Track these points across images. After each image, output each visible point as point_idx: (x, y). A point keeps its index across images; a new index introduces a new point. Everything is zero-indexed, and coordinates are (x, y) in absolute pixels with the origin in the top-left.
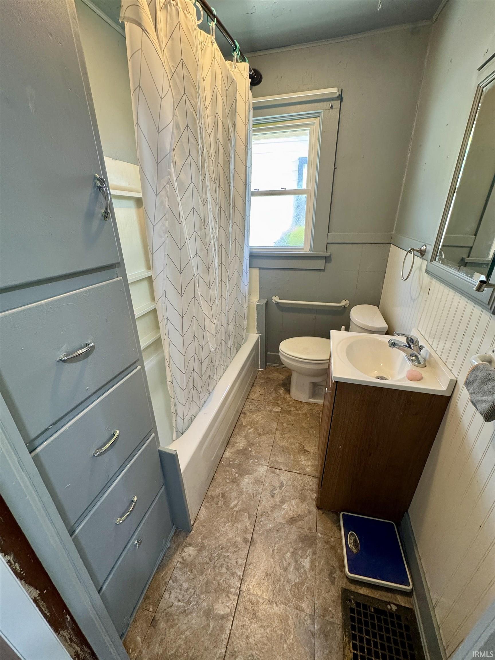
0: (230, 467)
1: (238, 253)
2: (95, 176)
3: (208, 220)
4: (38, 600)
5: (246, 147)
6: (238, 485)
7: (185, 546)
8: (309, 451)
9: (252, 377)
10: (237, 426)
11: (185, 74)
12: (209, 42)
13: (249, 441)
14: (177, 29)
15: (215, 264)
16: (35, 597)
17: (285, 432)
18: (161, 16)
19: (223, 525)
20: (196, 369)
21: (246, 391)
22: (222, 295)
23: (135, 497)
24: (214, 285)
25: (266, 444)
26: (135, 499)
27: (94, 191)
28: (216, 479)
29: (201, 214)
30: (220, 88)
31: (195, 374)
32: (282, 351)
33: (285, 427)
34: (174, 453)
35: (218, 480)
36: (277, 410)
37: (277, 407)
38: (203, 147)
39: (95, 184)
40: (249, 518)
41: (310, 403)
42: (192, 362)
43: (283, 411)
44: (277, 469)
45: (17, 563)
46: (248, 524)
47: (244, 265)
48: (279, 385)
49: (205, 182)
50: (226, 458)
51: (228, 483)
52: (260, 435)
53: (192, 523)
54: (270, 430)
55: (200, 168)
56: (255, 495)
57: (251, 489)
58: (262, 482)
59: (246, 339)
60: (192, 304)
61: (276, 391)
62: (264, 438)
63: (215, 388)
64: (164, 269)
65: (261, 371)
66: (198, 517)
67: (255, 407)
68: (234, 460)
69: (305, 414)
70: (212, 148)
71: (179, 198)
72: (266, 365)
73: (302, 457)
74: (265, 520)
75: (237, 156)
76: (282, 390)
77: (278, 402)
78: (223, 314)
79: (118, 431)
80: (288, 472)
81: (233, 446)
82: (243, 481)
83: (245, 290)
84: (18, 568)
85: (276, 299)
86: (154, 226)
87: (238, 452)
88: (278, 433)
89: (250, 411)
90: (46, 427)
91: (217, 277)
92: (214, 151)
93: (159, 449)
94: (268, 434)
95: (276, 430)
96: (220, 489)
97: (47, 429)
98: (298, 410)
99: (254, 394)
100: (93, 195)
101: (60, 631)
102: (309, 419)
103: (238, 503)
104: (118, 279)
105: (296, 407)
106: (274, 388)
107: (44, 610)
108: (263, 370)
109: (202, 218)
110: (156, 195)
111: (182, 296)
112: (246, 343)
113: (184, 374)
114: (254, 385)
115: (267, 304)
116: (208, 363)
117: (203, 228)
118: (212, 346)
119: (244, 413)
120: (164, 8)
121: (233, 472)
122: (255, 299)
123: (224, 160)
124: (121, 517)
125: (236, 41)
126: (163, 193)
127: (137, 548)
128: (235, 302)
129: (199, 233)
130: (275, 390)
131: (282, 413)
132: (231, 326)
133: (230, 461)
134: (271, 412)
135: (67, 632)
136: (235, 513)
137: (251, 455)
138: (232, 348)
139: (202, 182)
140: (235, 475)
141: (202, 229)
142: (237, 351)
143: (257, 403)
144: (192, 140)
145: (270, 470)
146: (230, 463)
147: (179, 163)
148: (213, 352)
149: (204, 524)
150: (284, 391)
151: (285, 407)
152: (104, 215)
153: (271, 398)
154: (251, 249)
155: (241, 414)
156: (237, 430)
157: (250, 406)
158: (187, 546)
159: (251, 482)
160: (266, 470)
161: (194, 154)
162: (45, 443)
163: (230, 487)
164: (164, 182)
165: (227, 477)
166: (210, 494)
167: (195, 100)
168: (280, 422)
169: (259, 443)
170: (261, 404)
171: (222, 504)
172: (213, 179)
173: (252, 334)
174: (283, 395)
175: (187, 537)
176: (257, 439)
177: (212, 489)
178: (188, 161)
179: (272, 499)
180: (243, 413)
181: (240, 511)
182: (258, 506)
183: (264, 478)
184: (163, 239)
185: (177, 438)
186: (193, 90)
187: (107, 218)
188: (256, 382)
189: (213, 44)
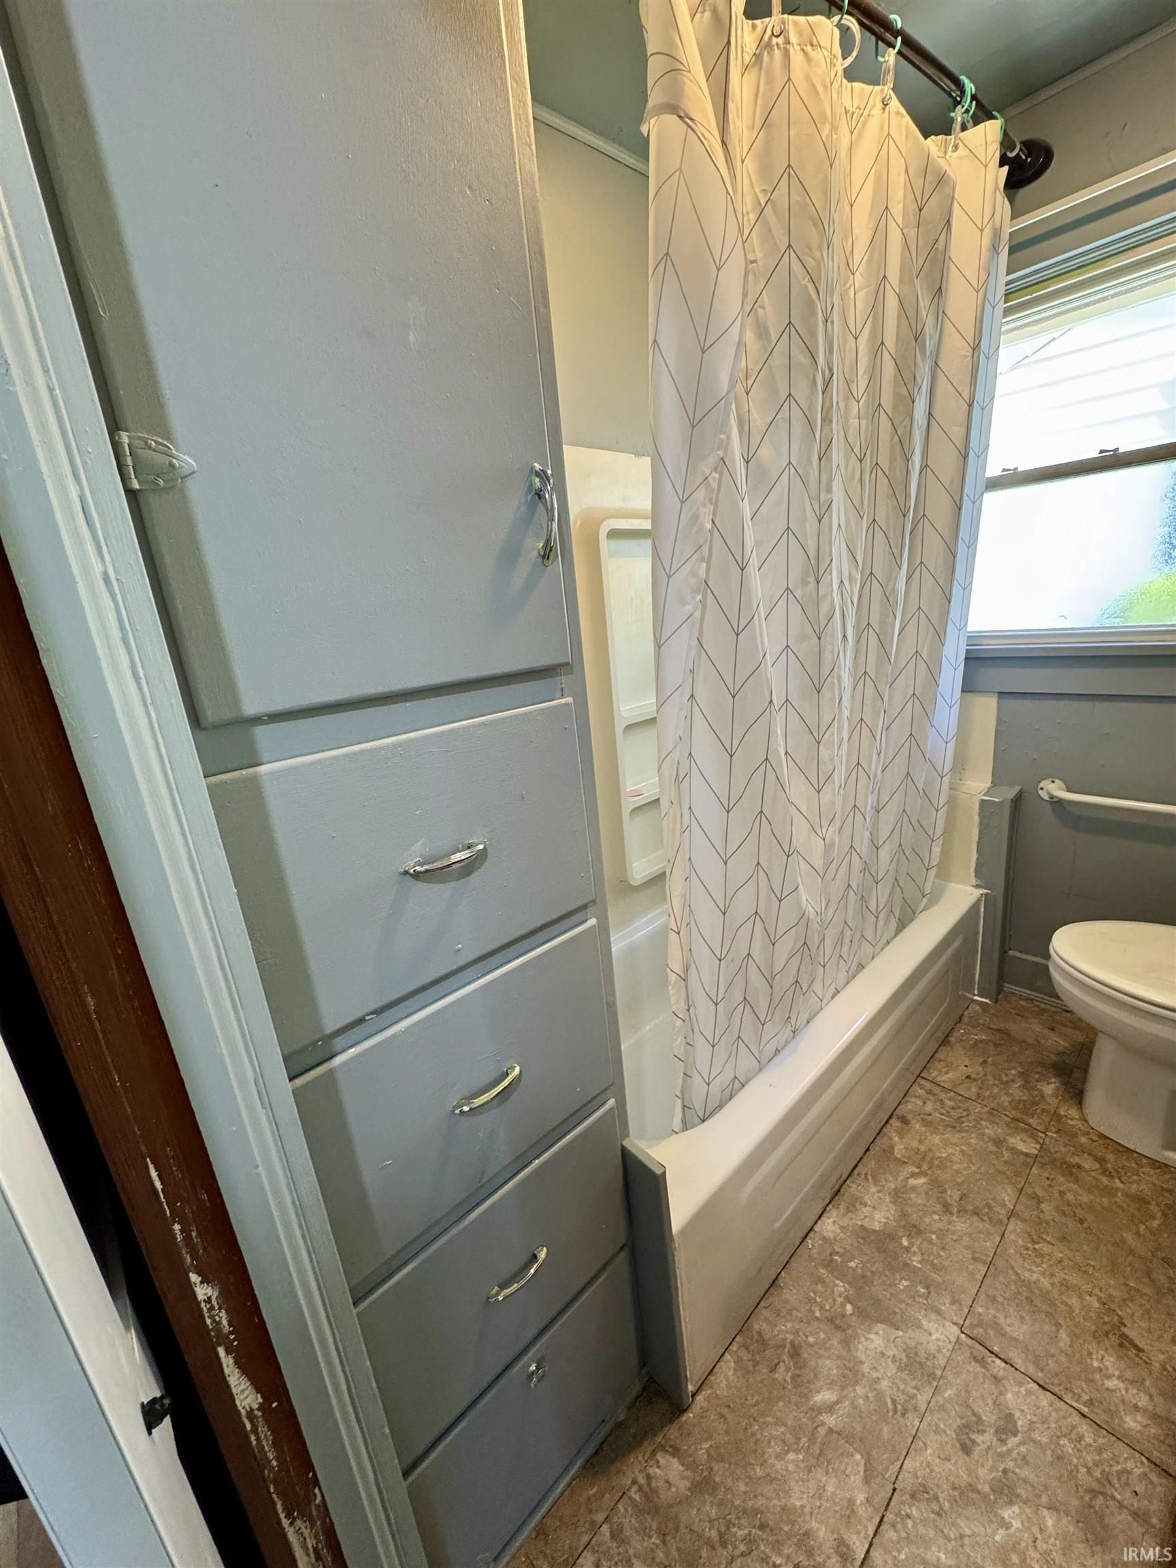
0: (831, 1272)
1: (926, 649)
2: (533, 467)
3: (829, 559)
4: (256, 1416)
5: (976, 348)
6: (847, 1343)
7: (662, 1447)
8: (1143, 1351)
9: (947, 1014)
10: (872, 1152)
11: (795, 197)
12: (874, 105)
13: (904, 1215)
14: (784, 98)
15: (839, 677)
16: (251, 1408)
17: (1044, 1236)
18: (741, 88)
19: (778, 1450)
20: (756, 954)
21: (919, 1052)
22: (858, 763)
23: (542, 1250)
24: (833, 734)
25: (967, 1247)
26: (542, 1255)
27: (527, 500)
28: (782, 1288)
29: (809, 542)
30: (897, 209)
31: (753, 969)
32: (1059, 956)
33: (1049, 1218)
34: (658, 1171)
35: (786, 1294)
36: (1022, 1147)
37: (1024, 1137)
38: (831, 370)
39: (531, 485)
40: (867, 1479)
41: (1166, 1165)
42: (744, 934)
43: (1044, 1158)
44: (997, 1356)
45: (223, 1311)
46: (860, 1498)
47: (941, 683)
48: (1044, 1065)
49: (830, 460)
50: (824, 1239)
51: (817, 1319)
52: (947, 1208)
53: (691, 1388)
54: (988, 1205)
55: (816, 426)
56: (899, 1407)
57: (888, 1379)
58: (932, 1375)
59: (934, 898)
60: (758, 779)
61: (1027, 1082)
62: (961, 1225)
63: (816, 1018)
64: (683, 682)
65: (980, 1003)
66: (712, 1378)
67: (944, 1112)
68: (847, 1255)
69: (1141, 1200)
70: (862, 369)
71: (747, 509)
72: (1000, 990)
73: (1110, 1362)
74: (924, 1521)
75: (941, 379)
76: (1052, 1086)
77: (1031, 1121)
78: (859, 817)
79: (517, 1069)
80: (1041, 1391)
81: (851, 1208)
82: (867, 1339)
83: (944, 754)
84: (225, 1322)
85: (1055, 789)
86: (669, 577)
87: (864, 1234)
88: (1014, 1226)
89: (923, 1120)
90: (359, 1015)
91: (846, 713)
92: (866, 377)
93: (625, 1143)
94: (975, 1218)
95: (1011, 1215)
96: (789, 1325)
97: (361, 1021)
98: (1110, 1176)
99: (945, 1069)
100: (523, 508)
101: (294, 1519)
102: (1156, 1223)
103: (837, 1403)
104: (563, 701)
105: (1101, 1161)
106: (1020, 1069)
107: (266, 1448)
108: (987, 1001)
109: (812, 553)
110: (682, 502)
111: (731, 756)
112: (936, 908)
113: (720, 961)
114: (949, 1042)
115: (1017, 802)
116: (794, 946)
117: (812, 579)
118: (808, 899)
119: (904, 1120)
120: (754, 64)
121: (836, 1293)
122: (978, 784)
123: (896, 396)
124: (503, 1287)
125: (968, 77)
126: (701, 494)
127: (532, 1385)
128: (903, 786)
129: (798, 594)
130: (1025, 1075)
131: (1044, 1164)
132: (885, 853)
133: (834, 1253)
134: (997, 1147)
135: (312, 1530)
136: (822, 1431)
137: (906, 1265)
138: (882, 916)
139: (820, 460)
140: (843, 1305)
141: (809, 583)
142: (902, 925)
143: (950, 1099)
144: (801, 358)
145: (970, 1347)
146: (832, 1260)
147: (758, 420)
148: (811, 916)
149: (725, 1411)
150: (1057, 1089)
151: (1059, 1148)
152: (542, 553)
153: (1005, 1100)
154: (973, 638)
155: (890, 1117)
156: (870, 1163)
157: (925, 1103)
158: (667, 1451)
159: (891, 1353)
160: (953, 1340)
161: (801, 391)
162: (353, 1050)
163: (822, 1335)
164: (705, 468)
165: (818, 1300)
166: (756, 1327)
167: (818, 254)
168: (1029, 1191)
169: (941, 1234)
170: (967, 1110)
171: (788, 1379)
172: (857, 450)
173: (953, 885)
174: (1053, 1102)
175: (671, 1422)
176: (934, 1220)
177: (766, 1313)
178: (785, 412)
179: (962, 1458)
180: (899, 1118)
181: (839, 1434)
182: (905, 1453)
183: (943, 1363)
184: (689, 608)
185: (685, 1127)
186: (813, 233)
187: (548, 558)
188: (956, 1034)
189: (886, 105)
